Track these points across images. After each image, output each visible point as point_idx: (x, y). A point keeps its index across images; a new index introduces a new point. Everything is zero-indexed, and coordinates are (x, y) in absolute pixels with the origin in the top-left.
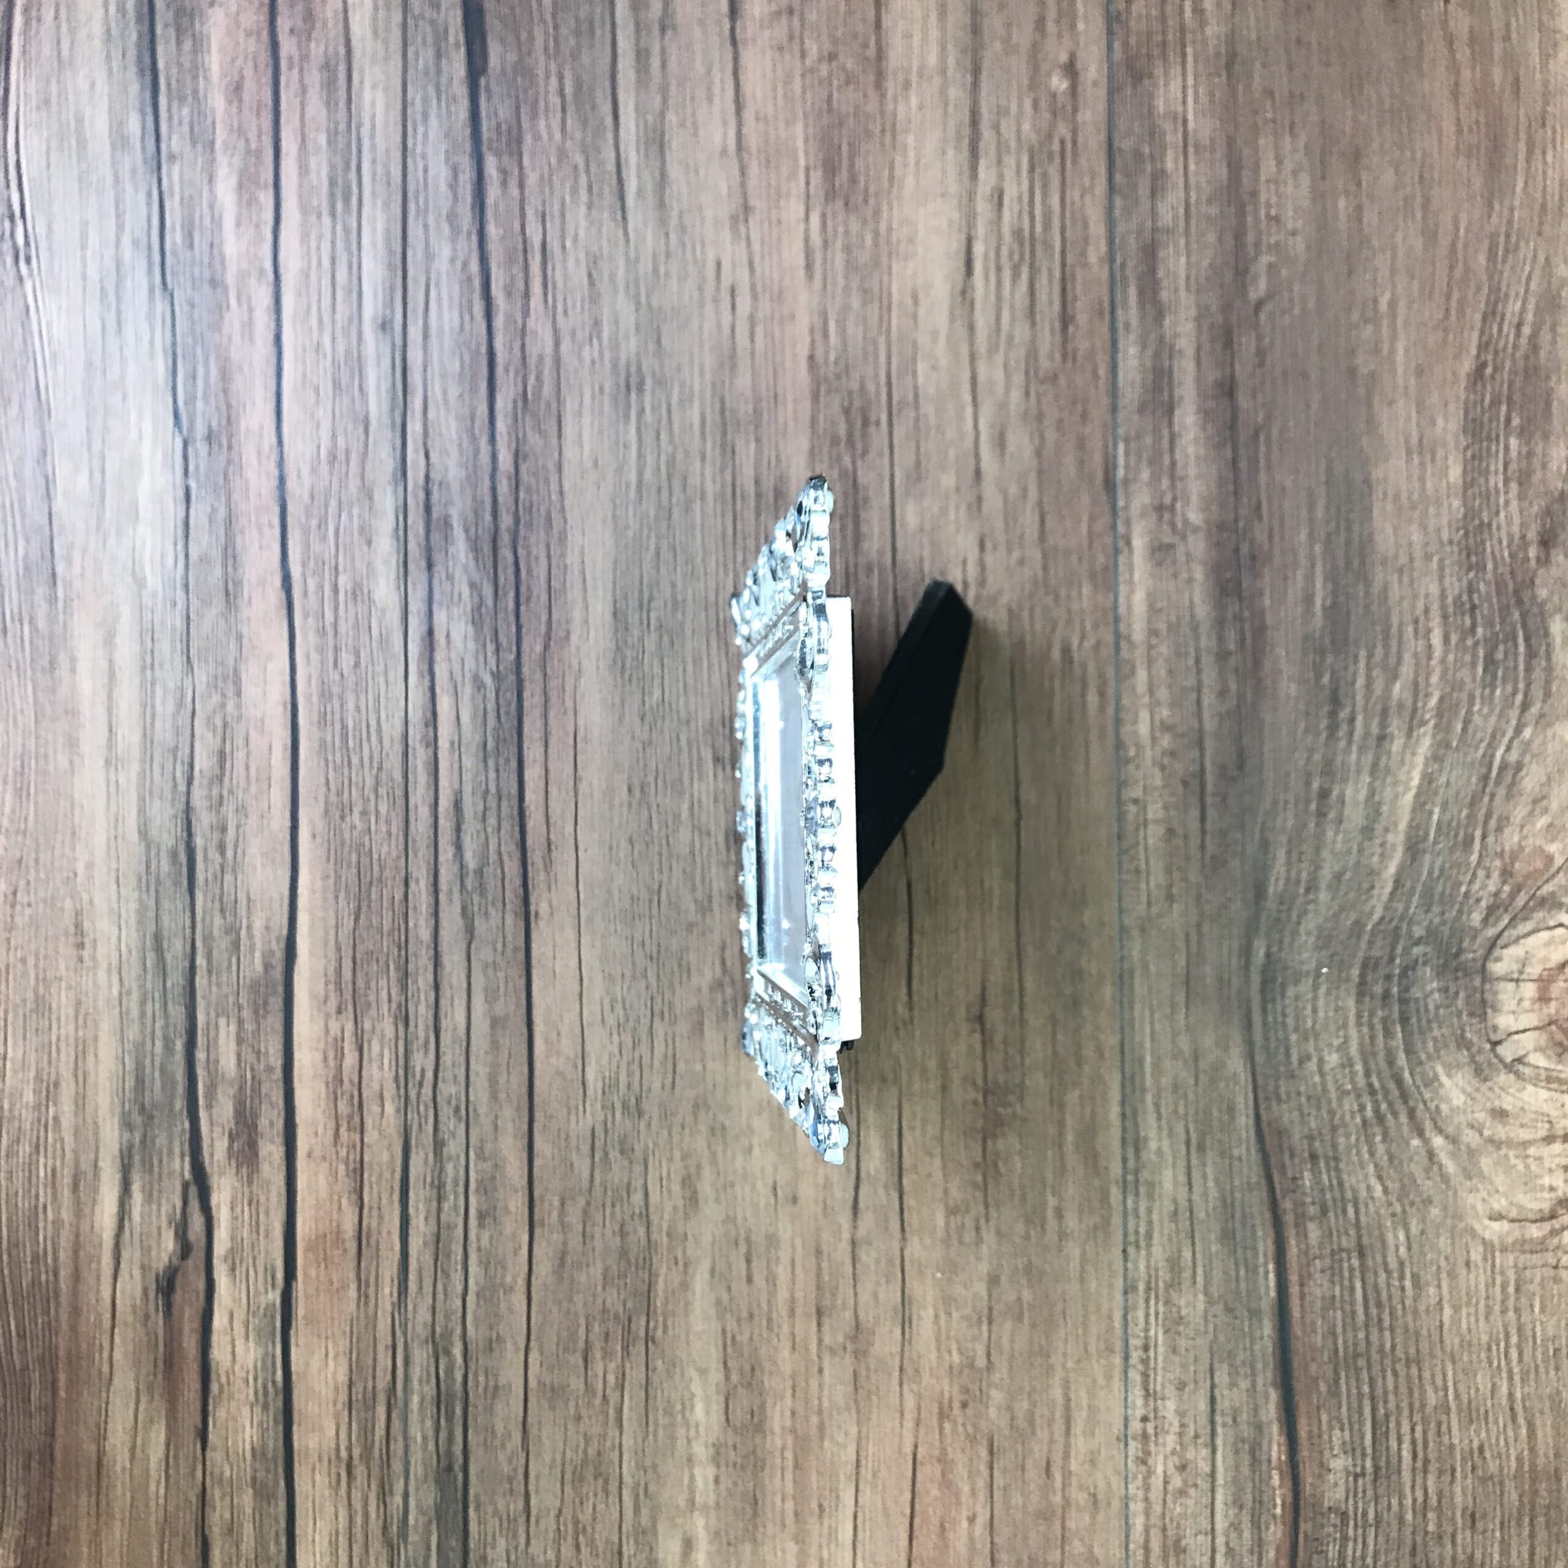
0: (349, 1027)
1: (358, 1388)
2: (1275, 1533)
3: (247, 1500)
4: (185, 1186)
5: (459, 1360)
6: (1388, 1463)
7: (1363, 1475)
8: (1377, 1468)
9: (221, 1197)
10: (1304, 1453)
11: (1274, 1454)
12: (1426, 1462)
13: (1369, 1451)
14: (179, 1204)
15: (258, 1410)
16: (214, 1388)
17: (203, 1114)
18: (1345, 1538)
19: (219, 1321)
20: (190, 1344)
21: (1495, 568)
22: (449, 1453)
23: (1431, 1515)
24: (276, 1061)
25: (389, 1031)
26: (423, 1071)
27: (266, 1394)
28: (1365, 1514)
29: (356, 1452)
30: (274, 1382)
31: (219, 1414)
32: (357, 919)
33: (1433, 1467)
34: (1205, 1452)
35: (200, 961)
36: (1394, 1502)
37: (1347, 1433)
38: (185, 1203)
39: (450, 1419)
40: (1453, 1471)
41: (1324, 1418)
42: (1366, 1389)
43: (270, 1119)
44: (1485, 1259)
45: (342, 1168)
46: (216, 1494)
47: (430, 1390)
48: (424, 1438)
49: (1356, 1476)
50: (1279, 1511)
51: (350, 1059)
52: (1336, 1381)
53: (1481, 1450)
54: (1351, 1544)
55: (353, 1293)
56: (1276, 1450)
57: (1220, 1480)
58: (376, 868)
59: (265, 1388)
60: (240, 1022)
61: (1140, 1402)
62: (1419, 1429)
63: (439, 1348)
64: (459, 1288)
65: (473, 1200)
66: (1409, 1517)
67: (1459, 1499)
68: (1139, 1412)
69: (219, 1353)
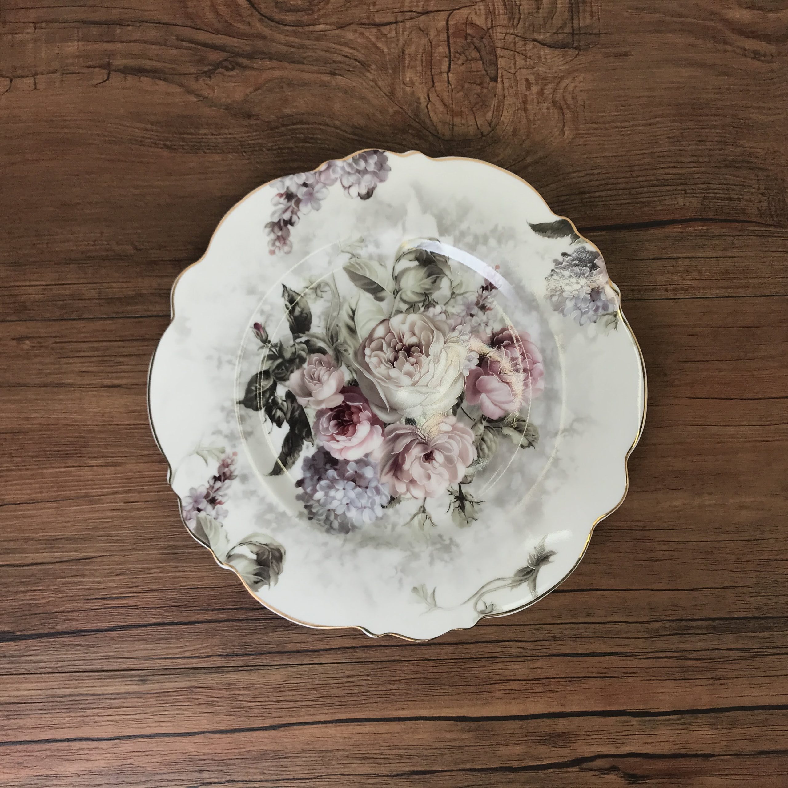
0: (498, 687)
1: (677, 675)
2: (715, 229)
3: (737, 732)
4: (582, 770)
5: (660, 624)
6: (680, 179)
7: (685, 190)
8: (682, 184)
9: (587, 751)
10: (677, 217)
11: (679, 230)
12: (678, 162)
13: (674, 187)
14: (592, 773)
15: (692, 728)
16: (682, 751)
17: (545, 762)
18: (714, 198)
19: (648, 749)
20: (661, 765)
21: (261, 138)
22: (707, 628)
23: (701, 160)
24: (517, 724)
25: (500, 666)
26: (519, 648)
27: (684, 724)
28: (703, 189)
29: (708, 675)
30: (678, 720)
31: (696, 748)
32: (444, 685)
33: (680, 159)
34: (680, 262)
35: (468, 766)
36: (697, 176)
37: (667, 198)
38: (591, 770)
39: (689, 628)
40: (680, 150)
41: (660, 208)
42: (645, 189)
43: (546, 726)
44: (582, 137)
45: (569, 688)
46: (735, 748)
47: (676, 638)
48: (700, 641)
49: (686, 193)
50: (705, 228)
51: (514, 685)
52: (643, 203)
53: (669, 138)
54: (718, 195)
55: (630, 680)
56: (677, 229)
57: (693, 255)
58: (418, 676)
59: (681, 724)
60: (498, 744)
61: (658, 293)
62: (662, 166)
63: (656, 635)
64: (625, 625)
65: (581, 620)
66: (703, 169)
67: (693, 147)
68: (664, 293)
69: (664, 749)
